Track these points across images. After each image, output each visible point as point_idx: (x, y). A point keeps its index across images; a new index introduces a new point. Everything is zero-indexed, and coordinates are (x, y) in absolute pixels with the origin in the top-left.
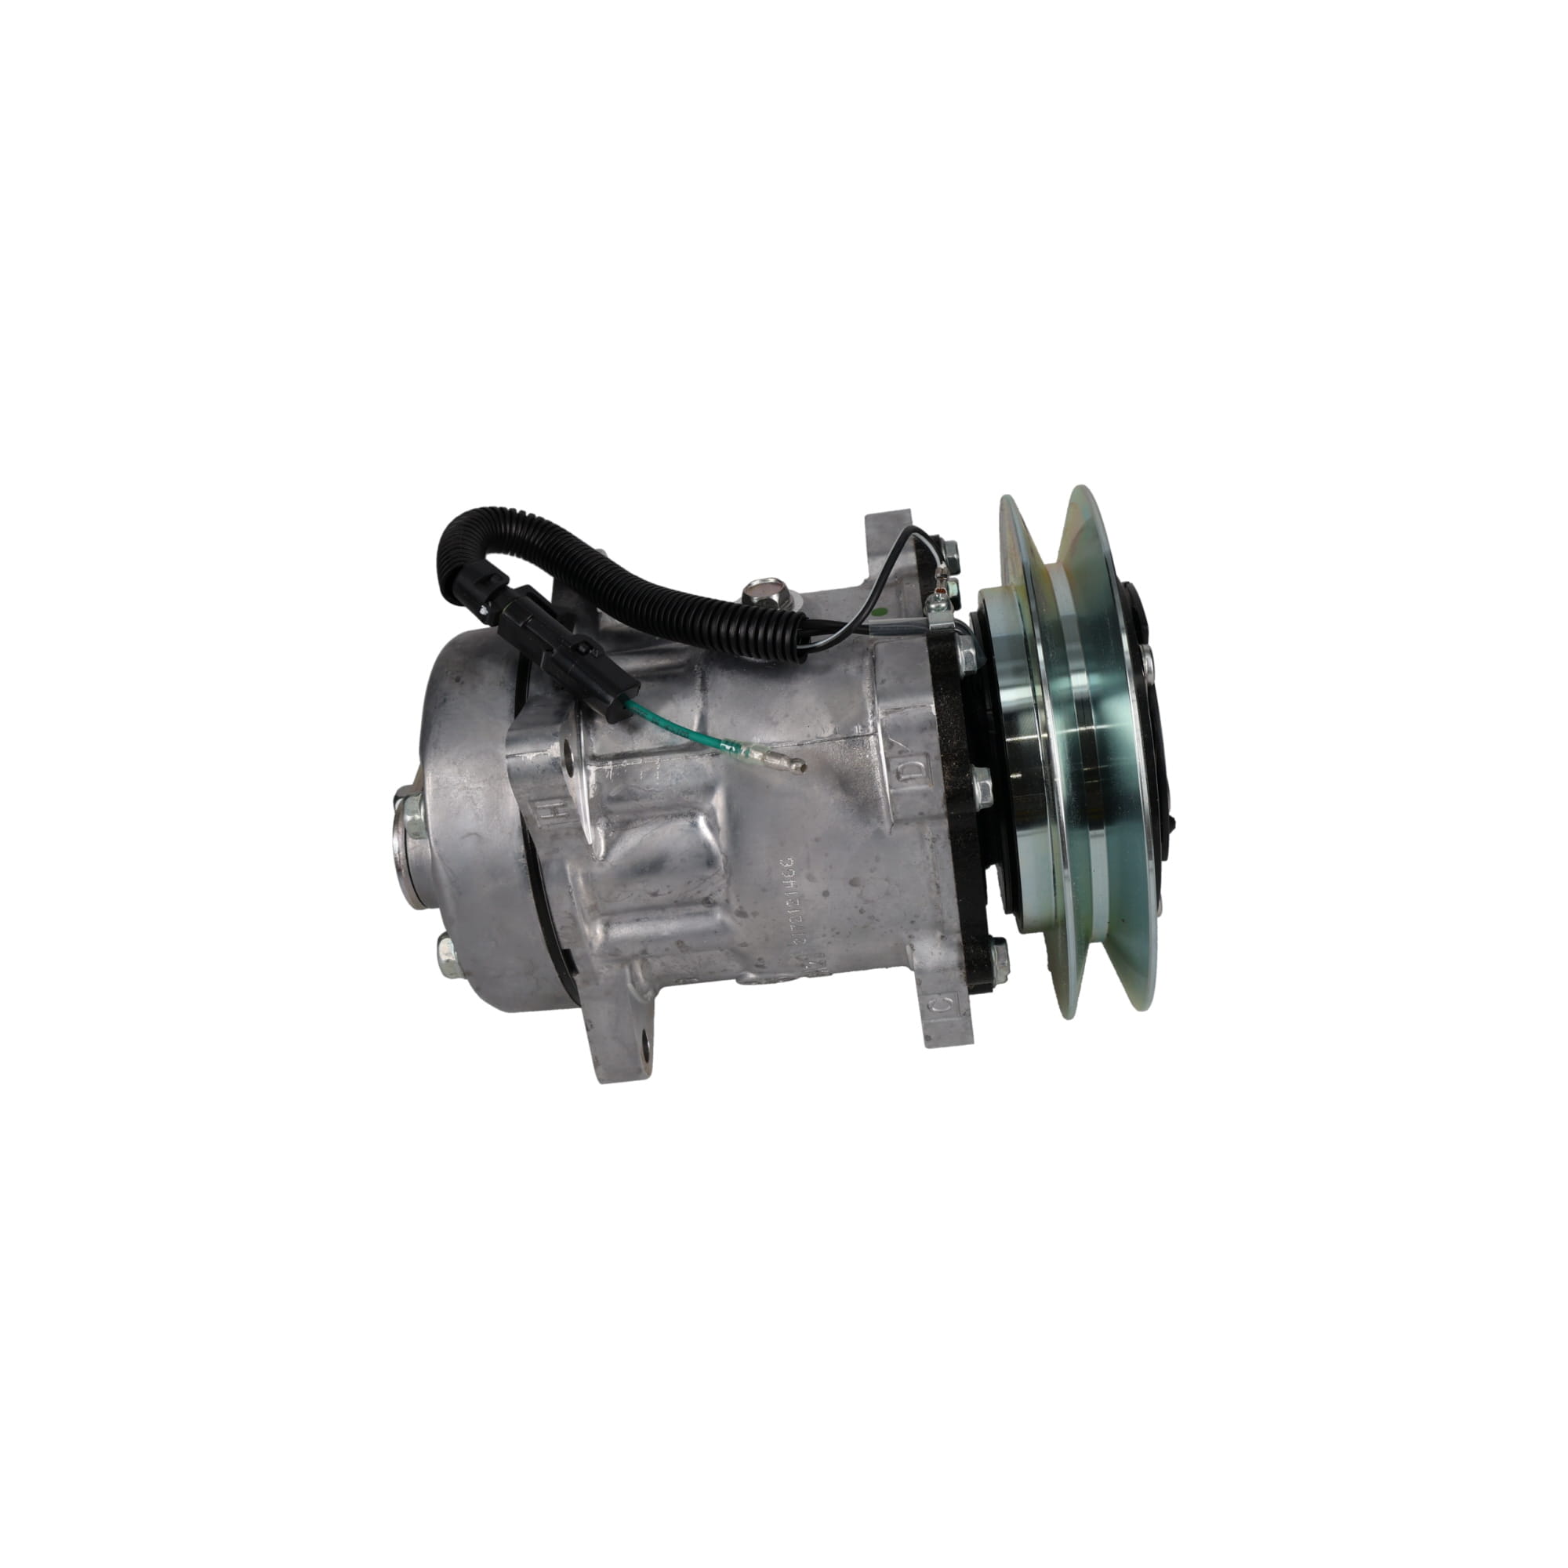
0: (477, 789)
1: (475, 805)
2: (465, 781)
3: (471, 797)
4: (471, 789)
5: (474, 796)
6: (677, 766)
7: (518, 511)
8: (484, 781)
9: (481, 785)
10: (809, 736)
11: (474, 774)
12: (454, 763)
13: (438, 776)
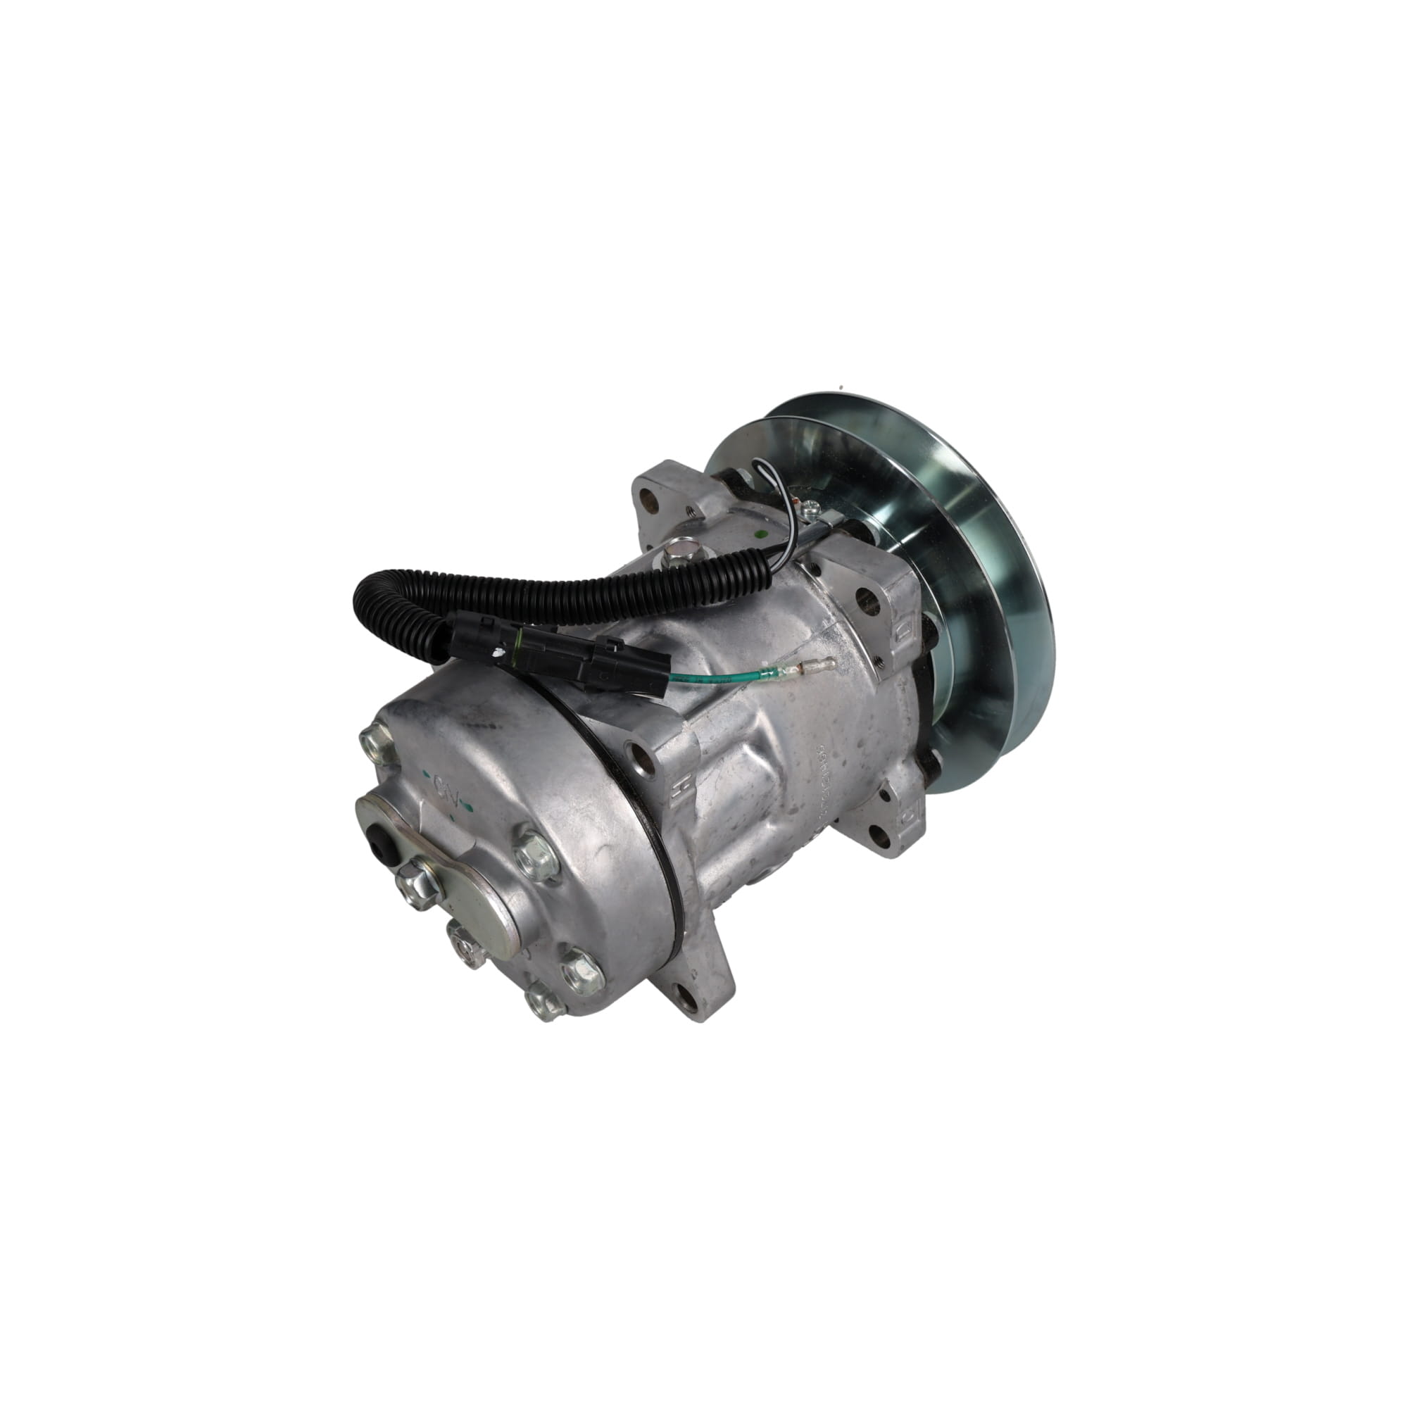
0: (588, 806)
1: (593, 820)
2: (574, 805)
3: (587, 816)
4: (583, 809)
5: (589, 813)
6: (722, 711)
7: (423, 572)
8: (590, 797)
9: (590, 802)
10: (797, 643)
11: (578, 795)
12: (555, 795)
13: (549, 812)
